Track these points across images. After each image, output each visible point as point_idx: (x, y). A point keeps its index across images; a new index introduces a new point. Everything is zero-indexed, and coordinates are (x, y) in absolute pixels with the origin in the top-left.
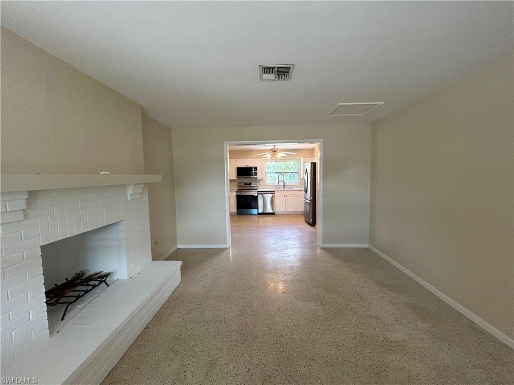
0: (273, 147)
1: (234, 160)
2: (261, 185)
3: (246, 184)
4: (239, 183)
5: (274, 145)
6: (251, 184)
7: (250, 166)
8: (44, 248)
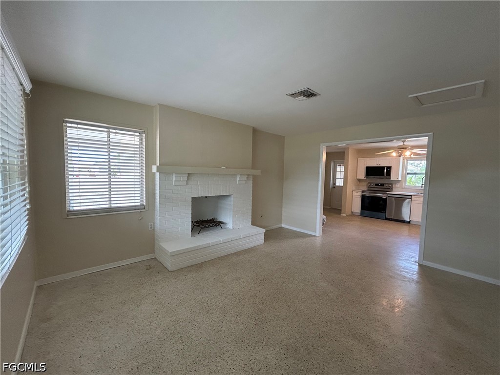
0: (402, 143)
1: (364, 159)
2: (397, 188)
3: (377, 185)
4: (368, 183)
5: (404, 142)
6: (383, 186)
7: (382, 165)
8: (194, 200)
